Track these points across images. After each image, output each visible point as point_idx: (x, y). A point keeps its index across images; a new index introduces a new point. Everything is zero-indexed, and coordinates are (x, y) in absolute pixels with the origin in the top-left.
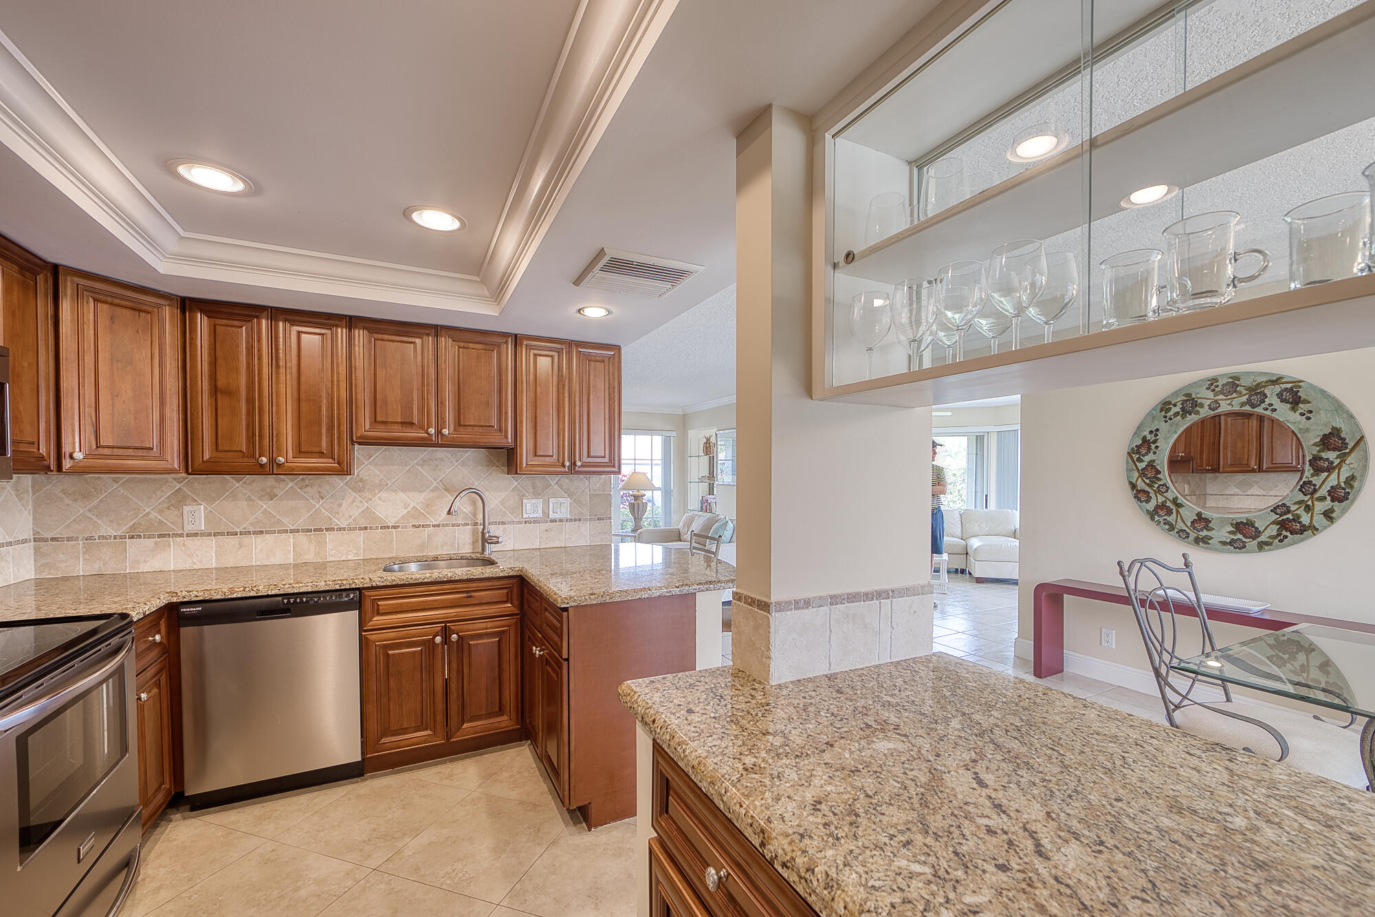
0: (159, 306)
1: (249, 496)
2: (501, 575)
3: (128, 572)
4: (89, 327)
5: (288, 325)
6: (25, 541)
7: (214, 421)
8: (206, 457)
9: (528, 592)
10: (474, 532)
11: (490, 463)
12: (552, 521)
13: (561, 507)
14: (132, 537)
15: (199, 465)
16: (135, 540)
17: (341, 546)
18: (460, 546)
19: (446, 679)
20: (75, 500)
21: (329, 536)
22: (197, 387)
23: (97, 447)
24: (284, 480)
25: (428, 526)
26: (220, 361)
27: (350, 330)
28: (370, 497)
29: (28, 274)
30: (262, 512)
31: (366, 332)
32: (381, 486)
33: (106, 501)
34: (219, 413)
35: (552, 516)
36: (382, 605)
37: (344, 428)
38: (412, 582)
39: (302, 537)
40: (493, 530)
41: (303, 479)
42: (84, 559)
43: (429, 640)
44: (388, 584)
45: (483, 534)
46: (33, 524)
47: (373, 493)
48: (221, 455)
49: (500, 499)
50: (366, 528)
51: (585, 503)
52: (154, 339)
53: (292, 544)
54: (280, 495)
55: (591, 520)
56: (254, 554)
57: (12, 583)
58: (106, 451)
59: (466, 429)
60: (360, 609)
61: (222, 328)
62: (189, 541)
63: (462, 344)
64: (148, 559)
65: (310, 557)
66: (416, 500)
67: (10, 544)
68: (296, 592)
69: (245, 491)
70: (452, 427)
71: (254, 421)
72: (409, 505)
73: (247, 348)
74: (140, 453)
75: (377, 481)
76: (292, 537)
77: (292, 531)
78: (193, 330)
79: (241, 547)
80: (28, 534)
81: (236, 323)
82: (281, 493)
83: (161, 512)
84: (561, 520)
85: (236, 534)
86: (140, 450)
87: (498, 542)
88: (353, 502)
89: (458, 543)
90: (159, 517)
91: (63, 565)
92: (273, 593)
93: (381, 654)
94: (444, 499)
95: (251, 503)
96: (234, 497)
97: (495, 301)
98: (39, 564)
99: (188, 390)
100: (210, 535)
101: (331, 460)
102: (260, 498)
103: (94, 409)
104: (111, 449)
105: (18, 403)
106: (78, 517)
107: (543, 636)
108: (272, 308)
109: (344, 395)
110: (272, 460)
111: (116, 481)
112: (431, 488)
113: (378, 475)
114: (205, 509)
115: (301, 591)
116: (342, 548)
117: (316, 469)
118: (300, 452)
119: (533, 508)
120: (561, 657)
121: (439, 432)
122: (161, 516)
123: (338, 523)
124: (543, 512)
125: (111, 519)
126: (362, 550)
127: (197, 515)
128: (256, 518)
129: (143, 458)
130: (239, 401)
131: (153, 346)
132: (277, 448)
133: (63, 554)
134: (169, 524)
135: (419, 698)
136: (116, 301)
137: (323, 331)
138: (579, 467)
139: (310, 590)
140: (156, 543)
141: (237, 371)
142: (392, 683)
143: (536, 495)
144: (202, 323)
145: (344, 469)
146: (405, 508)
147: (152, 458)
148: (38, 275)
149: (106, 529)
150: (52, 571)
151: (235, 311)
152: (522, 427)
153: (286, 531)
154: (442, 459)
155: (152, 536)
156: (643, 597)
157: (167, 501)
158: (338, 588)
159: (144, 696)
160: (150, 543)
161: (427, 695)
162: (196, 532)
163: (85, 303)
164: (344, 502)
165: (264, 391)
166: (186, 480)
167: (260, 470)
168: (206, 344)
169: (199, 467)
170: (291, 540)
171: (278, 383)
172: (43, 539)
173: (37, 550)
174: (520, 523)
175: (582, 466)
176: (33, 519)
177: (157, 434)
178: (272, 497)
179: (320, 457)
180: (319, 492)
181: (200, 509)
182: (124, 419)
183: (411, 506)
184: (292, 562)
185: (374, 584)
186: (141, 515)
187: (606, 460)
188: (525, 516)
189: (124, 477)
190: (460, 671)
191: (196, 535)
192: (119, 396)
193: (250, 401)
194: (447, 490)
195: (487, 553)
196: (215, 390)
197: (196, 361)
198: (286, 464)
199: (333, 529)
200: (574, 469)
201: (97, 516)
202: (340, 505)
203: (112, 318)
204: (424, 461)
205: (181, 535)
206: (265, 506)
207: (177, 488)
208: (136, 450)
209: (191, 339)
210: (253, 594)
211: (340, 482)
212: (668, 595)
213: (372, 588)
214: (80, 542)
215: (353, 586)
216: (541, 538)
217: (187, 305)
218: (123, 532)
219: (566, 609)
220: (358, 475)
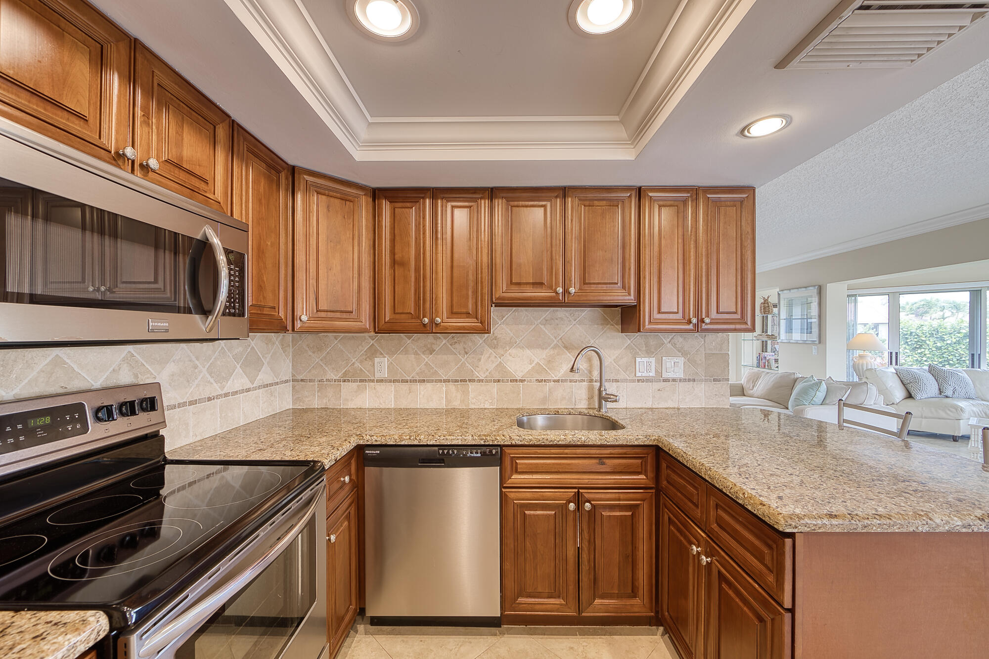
0: (357, 196)
1: (416, 351)
2: (636, 443)
3: (342, 407)
4: (313, 215)
5: (445, 201)
6: (286, 381)
7: (393, 288)
8: (387, 319)
9: (667, 467)
10: (590, 389)
11: (605, 322)
12: (665, 380)
13: (675, 367)
14: (344, 381)
15: (382, 326)
16: (346, 383)
17: (480, 395)
18: (577, 401)
19: (579, 548)
20: (314, 352)
21: (471, 386)
22: (382, 260)
23: (317, 311)
24: (440, 338)
25: (549, 381)
26: (397, 238)
27: (492, 201)
28: (502, 353)
29: (273, 172)
30: (425, 365)
31: (504, 200)
32: (511, 344)
33: (330, 353)
34: (396, 281)
35: (665, 375)
36: (520, 464)
37: (486, 290)
38: (548, 443)
39: (451, 386)
40: (610, 388)
41: (453, 337)
42: (318, 396)
43: (562, 505)
44: (526, 443)
45: (600, 391)
46: (292, 369)
47: (505, 349)
48: (397, 316)
49: (614, 357)
50: (499, 381)
51: (700, 362)
52: (355, 223)
53: (444, 392)
54: (437, 350)
55: (706, 380)
56: (418, 398)
57: (278, 412)
58: (323, 314)
59: (591, 287)
60: (500, 466)
61: (400, 210)
62: (378, 385)
63: (587, 203)
64: (353, 398)
65: (457, 404)
66: (539, 356)
67: (277, 384)
68: (449, 444)
69: (414, 347)
70: (578, 286)
71: (419, 288)
72: (533, 361)
73: (416, 225)
74: (345, 316)
75: (508, 339)
76: (444, 386)
77: (445, 381)
78: (380, 215)
79: (410, 392)
80: (289, 377)
81: (408, 205)
82: (438, 349)
83: (361, 362)
84: (674, 380)
85: (407, 382)
86: (344, 313)
87: (616, 401)
88: (489, 357)
89: (575, 398)
90: (360, 366)
91: (307, 399)
92: (431, 443)
93: (519, 512)
94: (563, 356)
95: (417, 356)
96: (406, 352)
97: (632, 144)
98: (294, 398)
99: (376, 263)
100: (390, 381)
101: (475, 319)
102: (423, 353)
103: (316, 280)
104: (326, 313)
105: (262, 274)
106: (315, 365)
107: (708, 536)
108: (433, 188)
109: (486, 259)
110: (432, 321)
111: (336, 338)
112: (552, 346)
113: (509, 334)
114: (388, 360)
115: (453, 443)
116: (480, 398)
117: (464, 328)
118: (453, 313)
119: (645, 365)
120: (782, 606)
121: (566, 291)
122: (361, 365)
123: (478, 375)
124: (656, 371)
125: (333, 367)
126: (496, 400)
127: (382, 365)
128: (420, 369)
129: (346, 320)
130: (409, 271)
131: (354, 229)
132: (436, 310)
133: (307, 391)
134: (366, 372)
135: (553, 564)
136: (331, 193)
137: (471, 204)
138: (707, 324)
139: (460, 443)
140: (358, 386)
141: (409, 245)
142: (528, 544)
143: (649, 353)
144: (386, 207)
145: (484, 329)
146: (531, 364)
147: (352, 320)
148: (281, 173)
149: (330, 374)
150: (301, 404)
151: (408, 195)
152: (645, 283)
153: (440, 381)
154: (562, 319)
155: (356, 381)
156: (920, 529)
157: (364, 353)
158: (483, 443)
159: (333, 538)
160: (355, 385)
161: (559, 562)
162: (382, 379)
163: (311, 195)
164: (483, 357)
165: (427, 260)
166: (377, 338)
167: (424, 330)
168: (388, 224)
169: (383, 327)
170: (444, 388)
171: (437, 253)
172: (297, 380)
173: (294, 387)
174: (634, 381)
175: (711, 323)
176: (292, 365)
177: (355, 300)
178: (431, 351)
179: (467, 318)
180: (464, 348)
181: (385, 360)
182: (335, 288)
183: (535, 362)
184: (445, 407)
185: (514, 443)
186: (350, 364)
187: (738, 316)
188: (638, 374)
189: (341, 336)
190: (592, 542)
191: (381, 381)
192: (332, 270)
193: (417, 270)
194: (566, 347)
195: (603, 410)
196: (394, 263)
197: (382, 239)
198: (442, 324)
199: (474, 381)
200: (701, 327)
201: (325, 364)
202: (480, 360)
203: (328, 207)
204: (546, 320)
205: (373, 381)
206: (426, 360)
207: (371, 344)
208: (342, 313)
209: (379, 221)
210: (416, 443)
211: (479, 339)
212: (964, 530)
213: (512, 446)
214: (316, 383)
215: (496, 443)
216: (654, 397)
217: (377, 194)
218: (339, 377)
219: (792, 535)
220: (494, 333)
